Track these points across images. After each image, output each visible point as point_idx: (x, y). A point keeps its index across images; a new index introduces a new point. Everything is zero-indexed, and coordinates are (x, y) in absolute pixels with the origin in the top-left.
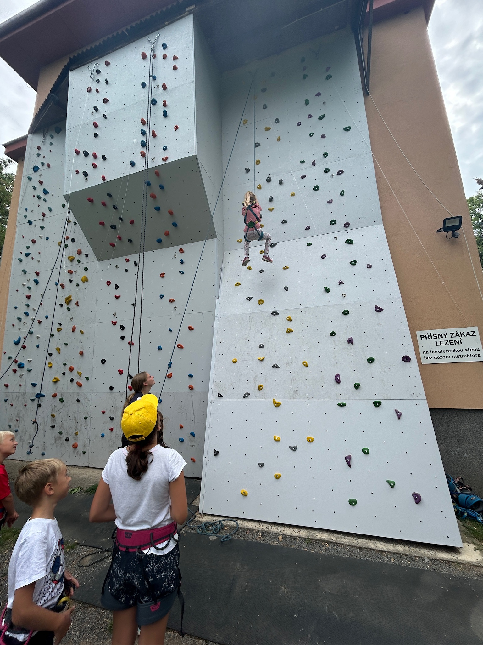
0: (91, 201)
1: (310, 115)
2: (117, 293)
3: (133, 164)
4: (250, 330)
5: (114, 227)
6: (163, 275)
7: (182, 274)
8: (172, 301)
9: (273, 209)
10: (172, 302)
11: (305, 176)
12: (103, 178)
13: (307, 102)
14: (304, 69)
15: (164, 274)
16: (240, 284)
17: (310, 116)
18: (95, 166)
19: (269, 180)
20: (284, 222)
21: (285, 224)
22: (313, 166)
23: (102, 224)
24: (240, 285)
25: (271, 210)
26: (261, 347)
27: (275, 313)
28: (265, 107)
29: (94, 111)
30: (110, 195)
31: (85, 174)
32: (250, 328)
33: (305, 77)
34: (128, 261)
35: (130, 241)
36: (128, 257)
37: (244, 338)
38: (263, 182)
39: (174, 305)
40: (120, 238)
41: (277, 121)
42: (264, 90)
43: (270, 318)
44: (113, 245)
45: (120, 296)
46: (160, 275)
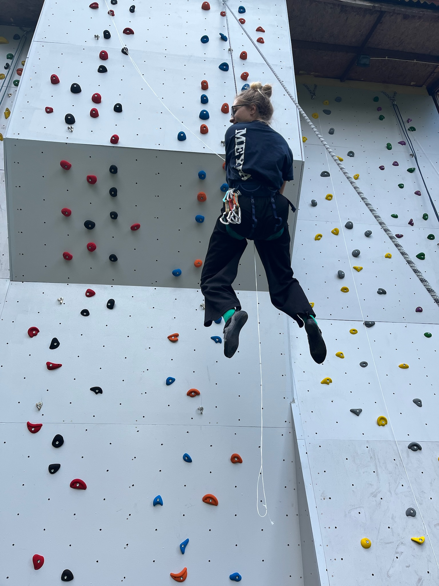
0: (66, 166)
1: (396, 162)
2: (54, 356)
3: (182, 137)
4: (377, 475)
5: (90, 225)
6: (175, 339)
7: (216, 342)
8: (193, 393)
9: (362, 269)
10: (192, 396)
11: (402, 236)
12: (115, 140)
13: (389, 147)
14: (379, 109)
15: (176, 335)
16: (331, 382)
17: (396, 164)
18: (94, 114)
19: (349, 226)
20: (382, 292)
21: (383, 295)
22: (410, 225)
23: (66, 213)
24: (330, 384)
25: (358, 270)
26: (411, 513)
27: (415, 447)
28: (331, 132)
29: (101, 35)
30: (114, 170)
31: (70, 120)
32: (377, 471)
33: (381, 118)
34: (90, 294)
35: (113, 258)
36: (93, 287)
37: (372, 494)
38: (341, 226)
39: (196, 403)
40: (92, 248)
41: (351, 154)
42: (327, 112)
43: (408, 456)
44: (67, 257)
45: (59, 366)
46: (168, 338)
